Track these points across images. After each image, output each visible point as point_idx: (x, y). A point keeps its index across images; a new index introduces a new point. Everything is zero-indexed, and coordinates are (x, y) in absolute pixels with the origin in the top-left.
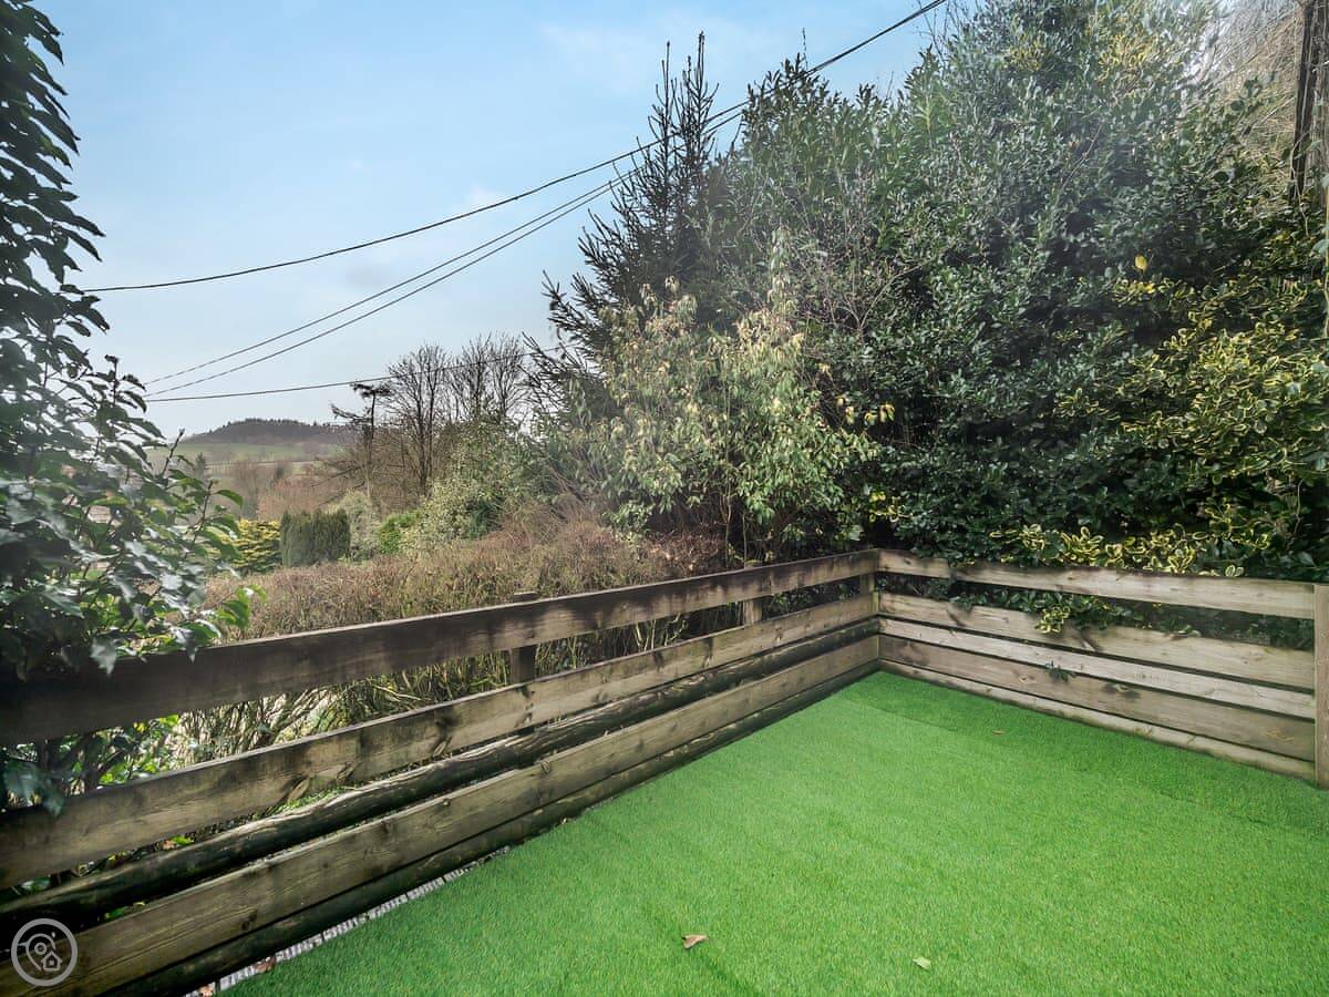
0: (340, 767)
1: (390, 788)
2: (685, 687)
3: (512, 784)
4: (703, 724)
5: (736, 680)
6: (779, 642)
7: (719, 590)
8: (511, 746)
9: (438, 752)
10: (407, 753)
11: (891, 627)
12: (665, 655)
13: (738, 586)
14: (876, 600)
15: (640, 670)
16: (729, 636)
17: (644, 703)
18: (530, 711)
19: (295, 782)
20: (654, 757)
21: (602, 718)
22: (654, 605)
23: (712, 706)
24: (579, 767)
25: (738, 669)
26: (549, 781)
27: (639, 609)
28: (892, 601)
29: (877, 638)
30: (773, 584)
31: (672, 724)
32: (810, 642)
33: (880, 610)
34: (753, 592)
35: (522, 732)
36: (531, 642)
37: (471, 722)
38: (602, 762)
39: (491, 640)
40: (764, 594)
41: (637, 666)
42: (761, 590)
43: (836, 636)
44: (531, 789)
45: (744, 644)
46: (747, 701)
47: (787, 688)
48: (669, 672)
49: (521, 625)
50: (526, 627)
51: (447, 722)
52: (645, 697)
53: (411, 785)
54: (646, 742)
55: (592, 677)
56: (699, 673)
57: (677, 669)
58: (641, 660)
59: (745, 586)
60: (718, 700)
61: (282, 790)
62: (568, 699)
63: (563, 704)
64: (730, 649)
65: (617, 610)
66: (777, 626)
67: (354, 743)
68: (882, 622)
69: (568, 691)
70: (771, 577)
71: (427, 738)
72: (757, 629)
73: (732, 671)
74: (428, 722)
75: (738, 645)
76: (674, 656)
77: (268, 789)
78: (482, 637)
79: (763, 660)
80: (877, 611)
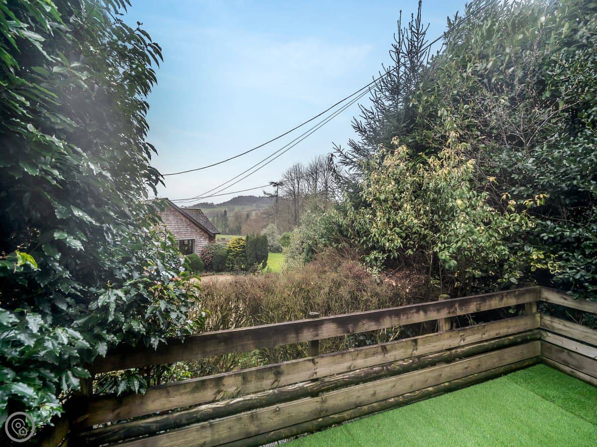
0: (235, 388)
1: (255, 399)
2: (400, 365)
3: (307, 405)
4: (412, 386)
5: (433, 363)
6: (462, 343)
7: (422, 313)
8: (307, 387)
9: (275, 385)
10: (261, 385)
11: (550, 338)
12: (388, 347)
13: (434, 311)
14: (538, 319)
15: (374, 354)
16: (428, 338)
17: (375, 372)
18: (316, 371)
19: (219, 392)
20: (383, 400)
21: (353, 378)
22: (381, 321)
23: (417, 377)
24: (341, 400)
25: (435, 357)
26: (326, 405)
27: (373, 323)
28: (552, 322)
29: (539, 342)
30: (458, 310)
31: (393, 384)
32: (485, 343)
33: (541, 325)
34: (444, 314)
35: (313, 381)
36: (316, 338)
37: (289, 374)
38: (353, 400)
39: (297, 337)
40: (452, 315)
41: (372, 353)
42: (449, 313)
43: (506, 341)
44: (317, 409)
45: (437, 344)
46: (441, 375)
47: (469, 370)
48: (390, 356)
49: (311, 330)
50: (314, 331)
51: (278, 373)
52: (376, 369)
53: (263, 399)
54: (377, 392)
55: (348, 357)
56: (410, 358)
57: (395, 355)
58: (375, 350)
59: (438, 311)
60: (421, 374)
61: (215, 394)
62: (334, 367)
63: (332, 369)
64: (429, 346)
65: (360, 324)
66: (460, 334)
67: (240, 378)
68: (544, 333)
69: (335, 363)
70: (457, 306)
71: (270, 379)
72: (447, 335)
73: (430, 358)
74: (270, 372)
75: (434, 344)
76: (394, 348)
77: (209, 394)
78: (293, 335)
79: (451, 353)
80: (539, 325)
